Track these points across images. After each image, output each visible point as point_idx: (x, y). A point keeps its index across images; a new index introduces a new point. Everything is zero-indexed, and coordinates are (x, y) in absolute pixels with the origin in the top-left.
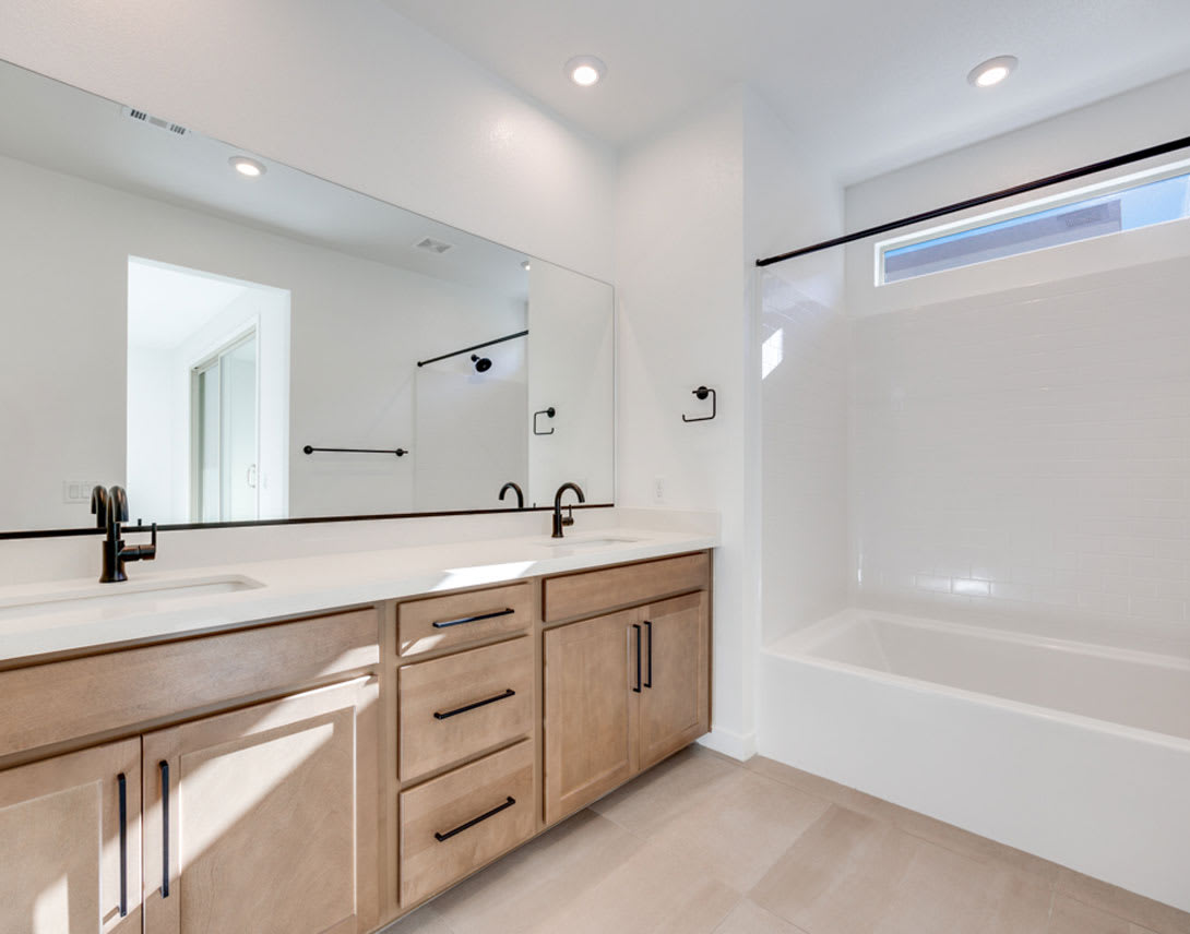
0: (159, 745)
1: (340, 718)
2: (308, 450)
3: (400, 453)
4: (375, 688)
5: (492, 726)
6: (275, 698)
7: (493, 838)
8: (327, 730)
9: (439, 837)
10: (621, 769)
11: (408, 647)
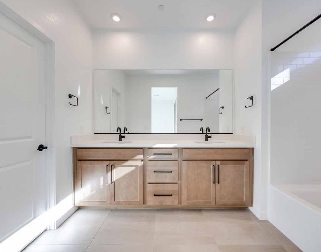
0: (112, 163)
1: (137, 166)
2: (181, 120)
3: (201, 120)
4: (142, 163)
5: (167, 178)
6: (126, 160)
7: (168, 202)
8: (134, 168)
9: (155, 195)
10: (208, 202)
11: (149, 157)
